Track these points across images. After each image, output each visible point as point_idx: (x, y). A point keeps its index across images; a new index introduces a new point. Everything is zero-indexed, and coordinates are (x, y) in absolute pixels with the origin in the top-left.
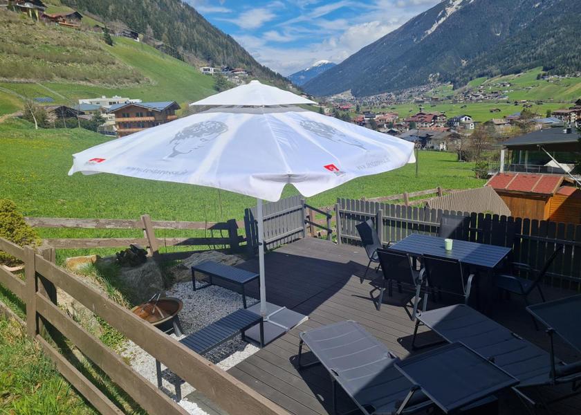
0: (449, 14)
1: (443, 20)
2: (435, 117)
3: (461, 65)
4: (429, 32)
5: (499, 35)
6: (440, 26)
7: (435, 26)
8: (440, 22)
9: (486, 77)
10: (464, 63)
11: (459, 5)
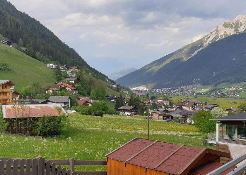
0: (204, 46)
1: (201, 48)
2: (195, 104)
3: (213, 75)
4: (193, 55)
5: (234, 59)
6: (199, 52)
7: (196, 52)
8: (200, 50)
9: (228, 83)
10: (214, 74)
11: (210, 41)
